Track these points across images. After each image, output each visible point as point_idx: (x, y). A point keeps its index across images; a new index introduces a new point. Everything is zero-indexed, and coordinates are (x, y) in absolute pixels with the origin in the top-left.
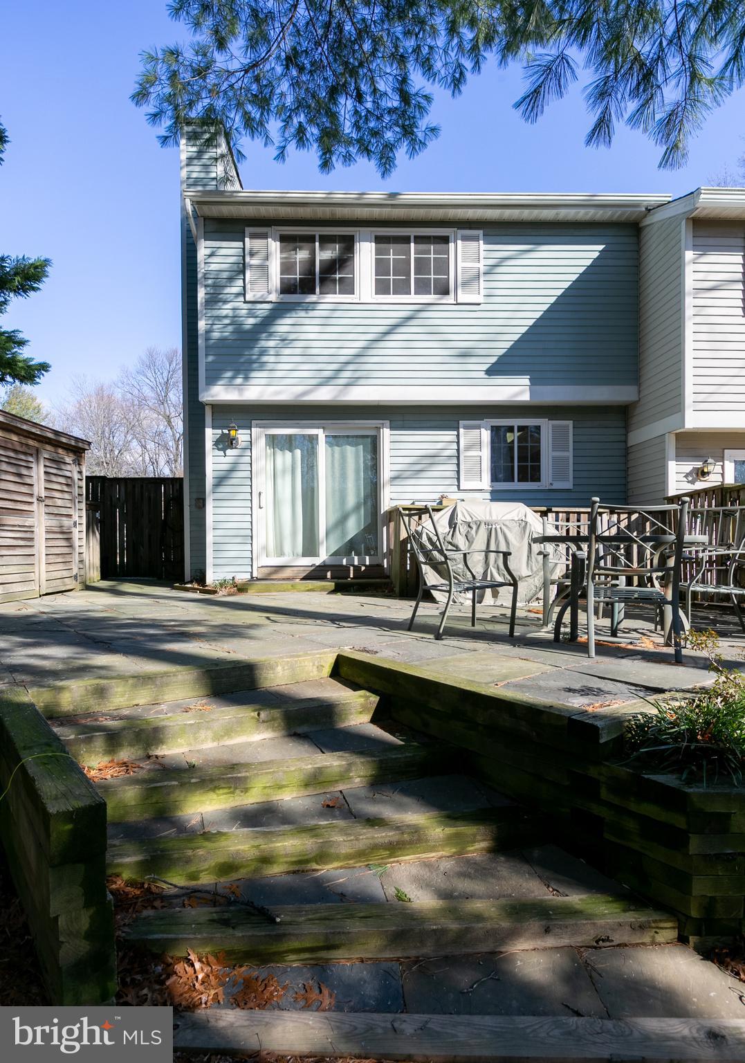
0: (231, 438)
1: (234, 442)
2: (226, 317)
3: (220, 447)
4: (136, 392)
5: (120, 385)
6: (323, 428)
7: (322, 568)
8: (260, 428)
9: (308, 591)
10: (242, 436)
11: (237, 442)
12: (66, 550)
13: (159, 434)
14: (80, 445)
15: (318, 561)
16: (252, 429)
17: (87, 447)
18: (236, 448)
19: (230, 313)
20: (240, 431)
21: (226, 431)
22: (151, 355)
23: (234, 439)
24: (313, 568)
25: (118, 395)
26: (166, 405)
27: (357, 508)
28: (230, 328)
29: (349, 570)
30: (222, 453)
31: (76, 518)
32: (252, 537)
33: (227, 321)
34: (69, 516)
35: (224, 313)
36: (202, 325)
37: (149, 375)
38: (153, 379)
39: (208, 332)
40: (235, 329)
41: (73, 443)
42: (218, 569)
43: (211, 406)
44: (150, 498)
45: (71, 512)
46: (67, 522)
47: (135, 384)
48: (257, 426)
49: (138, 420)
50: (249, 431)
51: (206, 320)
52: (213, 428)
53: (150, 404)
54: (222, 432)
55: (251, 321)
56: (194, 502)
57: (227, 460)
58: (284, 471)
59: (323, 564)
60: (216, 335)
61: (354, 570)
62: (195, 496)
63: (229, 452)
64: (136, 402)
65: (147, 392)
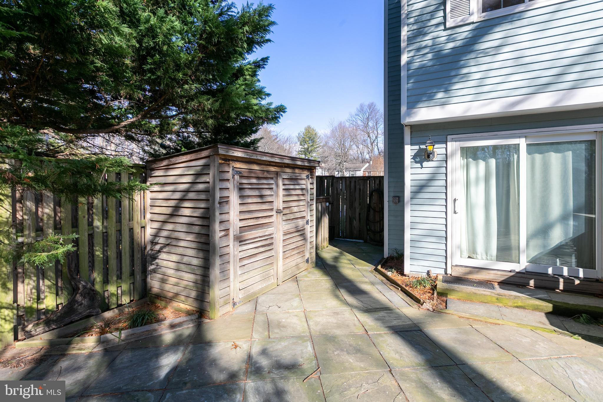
0: (429, 152)
1: (431, 156)
2: (426, 47)
3: (418, 160)
4: (354, 123)
5: (349, 121)
6: (526, 137)
7: (523, 275)
8: (455, 141)
9: (517, 307)
10: (439, 150)
11: (434, 155)
12: (301, 243)
13: (364, 141)
14: (312, 164)
15: (518, 267)
16: (448, 143)
17: (317, 165)
18: (432, 161)
19: (430, 43)
20: (436, 146)
21: (423, 147)
22: (362, 106)
23: (431, 153)
24: (512, 274)
25: (347, 124)
26: (367, 128)
27: (564, 218)
28: (430, 56)
29: (559, 282)
30: (419, 165)
31: (309, 218)
32: (446, 238)
33: (427, 50)
34: (303, 217)
35: (424, 44)
36: (404, 59)
37: (361, 115)
38: (362, 117)
39: (409, 63)
40: (433, 56)
41: (306, 164)
42: (415, 262)
43: (409, 127)
44: (360, 189)
45: (304, 214)
46: (301, 222)
47: (355, 120)
48: (453, 140)
49: (355, 136)
50: (444, 145)
51: (408, 53)
52: (412, 144)
53: (361, 128)
54: (420, 147)
55: (451, 45)
56: (391, 199)
57: (424, 171)
58: (477, 179)
59: (524, 271)
60: (416, 65)
61: (564, 282)
62: (392, 194)
63: (425, 164)
64: (355, 128)
65: (359, 122)
